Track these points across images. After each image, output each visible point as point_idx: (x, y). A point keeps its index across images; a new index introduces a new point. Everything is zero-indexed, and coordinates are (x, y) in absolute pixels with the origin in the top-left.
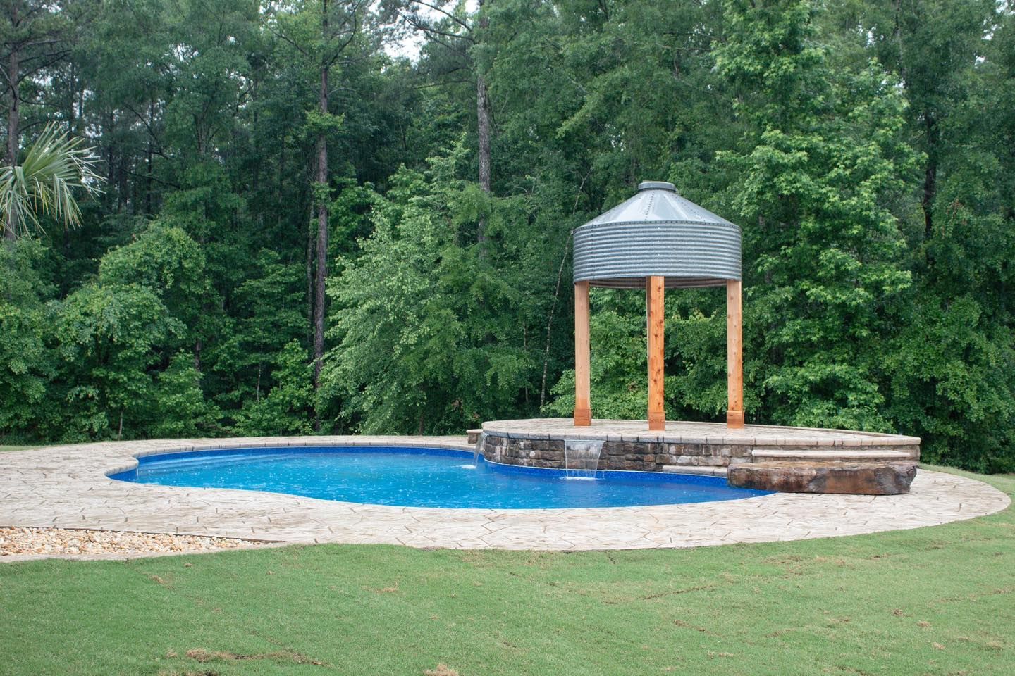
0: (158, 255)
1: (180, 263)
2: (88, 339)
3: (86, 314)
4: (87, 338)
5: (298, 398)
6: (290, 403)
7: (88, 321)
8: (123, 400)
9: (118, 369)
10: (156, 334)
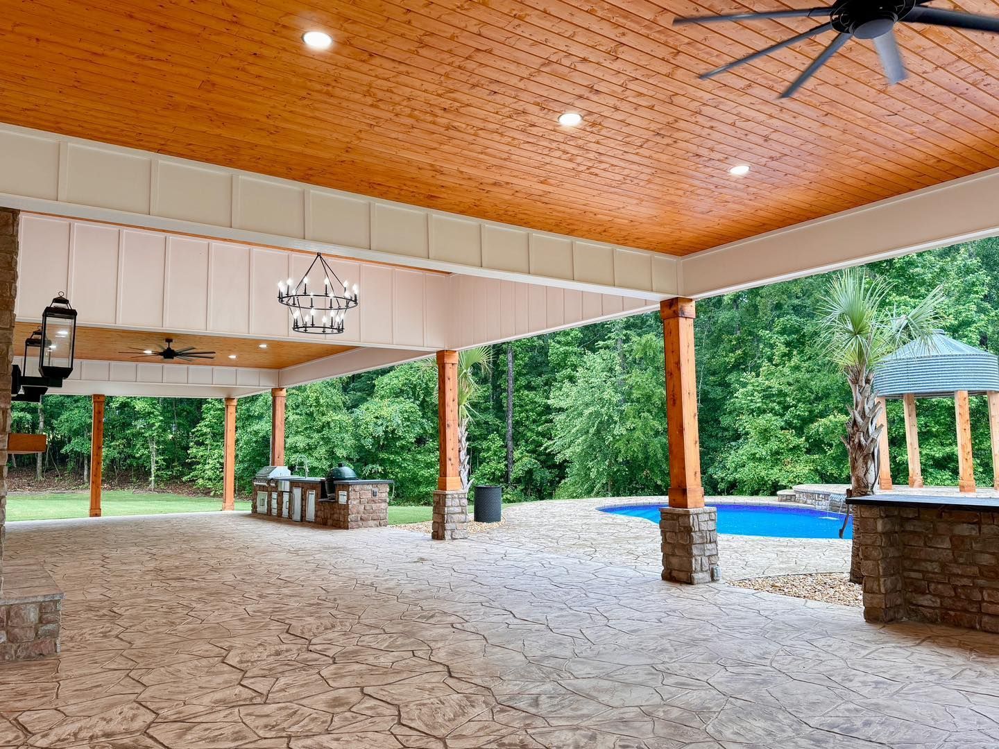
0: (413, 379)
1: (426, 384)
2: (381, 434)
3: (377, 418)
4: (380, 432)
5: (499, 470)
6: (494, 473)
7: (380, 422)
8: (397, 473)
9: (397, 453)
10: (418, 430)
